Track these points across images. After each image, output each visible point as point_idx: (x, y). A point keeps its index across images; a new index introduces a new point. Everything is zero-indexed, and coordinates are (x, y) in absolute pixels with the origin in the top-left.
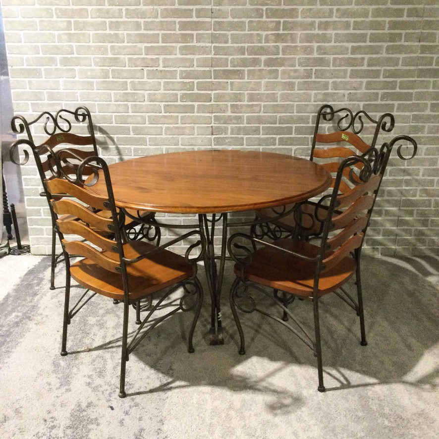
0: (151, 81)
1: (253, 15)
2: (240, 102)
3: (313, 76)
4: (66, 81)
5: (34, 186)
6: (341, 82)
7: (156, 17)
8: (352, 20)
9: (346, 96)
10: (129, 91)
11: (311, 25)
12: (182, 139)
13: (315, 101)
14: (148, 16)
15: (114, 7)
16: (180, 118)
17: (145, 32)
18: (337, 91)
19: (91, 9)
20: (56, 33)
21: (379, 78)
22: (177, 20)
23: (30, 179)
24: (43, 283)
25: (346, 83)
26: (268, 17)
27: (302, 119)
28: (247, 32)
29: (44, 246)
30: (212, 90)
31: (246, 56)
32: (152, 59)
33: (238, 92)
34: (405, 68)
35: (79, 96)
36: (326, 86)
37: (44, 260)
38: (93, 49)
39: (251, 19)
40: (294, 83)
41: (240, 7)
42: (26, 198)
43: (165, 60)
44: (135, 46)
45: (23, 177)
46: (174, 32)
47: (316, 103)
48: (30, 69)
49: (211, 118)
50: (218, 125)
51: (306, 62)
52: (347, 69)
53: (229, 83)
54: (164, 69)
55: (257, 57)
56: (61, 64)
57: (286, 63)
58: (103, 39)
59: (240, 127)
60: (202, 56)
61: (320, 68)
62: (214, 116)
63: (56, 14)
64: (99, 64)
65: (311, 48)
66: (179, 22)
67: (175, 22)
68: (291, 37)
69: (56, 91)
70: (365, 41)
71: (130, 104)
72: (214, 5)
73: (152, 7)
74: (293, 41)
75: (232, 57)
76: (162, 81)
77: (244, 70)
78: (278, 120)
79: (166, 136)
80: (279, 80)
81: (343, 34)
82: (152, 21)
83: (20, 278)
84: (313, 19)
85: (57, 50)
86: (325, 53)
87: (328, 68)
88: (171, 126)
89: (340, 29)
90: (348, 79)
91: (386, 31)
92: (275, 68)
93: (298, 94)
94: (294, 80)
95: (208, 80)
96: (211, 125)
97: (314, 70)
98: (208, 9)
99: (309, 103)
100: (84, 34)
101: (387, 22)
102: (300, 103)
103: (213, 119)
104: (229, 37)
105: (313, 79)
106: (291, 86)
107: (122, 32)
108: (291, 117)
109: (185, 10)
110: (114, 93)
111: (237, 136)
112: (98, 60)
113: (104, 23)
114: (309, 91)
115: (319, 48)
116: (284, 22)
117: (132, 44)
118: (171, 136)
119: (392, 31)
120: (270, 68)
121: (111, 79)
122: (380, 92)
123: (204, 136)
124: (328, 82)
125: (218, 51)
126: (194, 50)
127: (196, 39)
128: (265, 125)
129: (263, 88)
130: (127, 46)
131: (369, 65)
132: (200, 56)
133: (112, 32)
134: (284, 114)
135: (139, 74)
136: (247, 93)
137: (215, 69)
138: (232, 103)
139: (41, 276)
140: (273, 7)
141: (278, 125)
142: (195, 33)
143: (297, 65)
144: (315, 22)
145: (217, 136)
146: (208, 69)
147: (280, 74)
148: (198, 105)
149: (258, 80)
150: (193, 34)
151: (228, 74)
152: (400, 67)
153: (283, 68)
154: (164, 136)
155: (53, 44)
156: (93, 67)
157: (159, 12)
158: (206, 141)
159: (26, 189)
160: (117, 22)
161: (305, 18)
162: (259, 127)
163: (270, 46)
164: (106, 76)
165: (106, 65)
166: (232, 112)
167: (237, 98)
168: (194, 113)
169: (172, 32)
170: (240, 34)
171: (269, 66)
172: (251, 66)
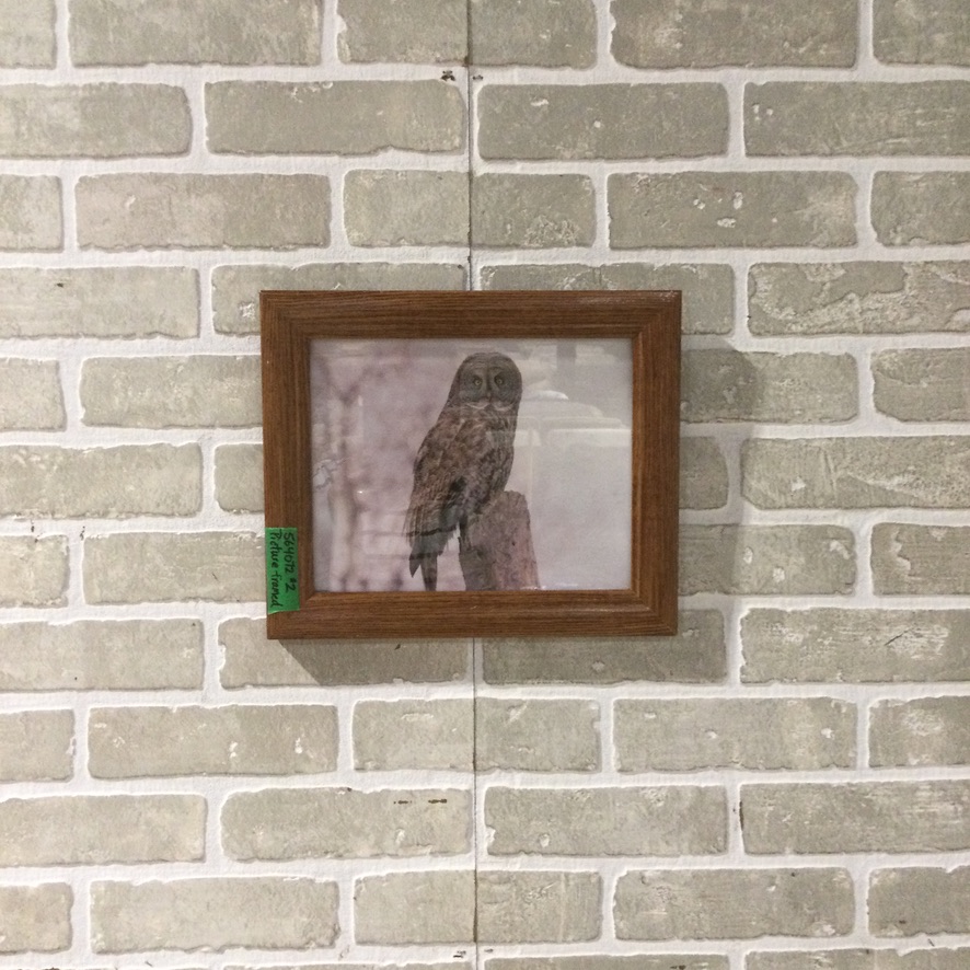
1: (779, 576)
7: (58, 598)
22: (214, 616)
26: (889, 584)
31: (737, 859)
43: (114, 896)
46: (187, 700)
55: (822, 862)
60: (402, 867)
66: (229, 633)
75: (629, 866)
77: (719, 963)
82: (23, 627)
120: (920, 943)
125: (519, 823)
127: (358, 745)
132: (385, 867)
137: (501, 953)
142: (346, 701)
146: (445, 956)
150: (332, 712)
157: (78, 564)
163: (914, 789)
169: (175, 701)
170: (688, 706)
171: (908, 927)
172: (776, 932)
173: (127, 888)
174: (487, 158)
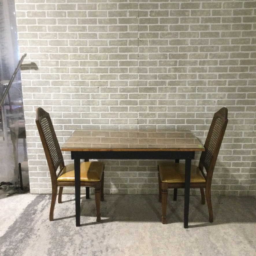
0: (103, 94)
1: (161, 58)
2: (154, 105)
3: (197, 91)
4: (55, 94)
5: (34, 153)
6: (213, 94)
7: (107, 59)
8: (219, 60)
9: (216, 102)
10: (90, 99)
11: (195, 63)
12: (120, 126)
13: (198, 105)
14: (102, 58)
15: (83, 54)
16: (119, 114)
17: (101, 67)
18: (210, 100)
19: (70, 55)
20: (50, 67)
21: (235, 92)
22: (119, 61)
23: (32, 149)
24: (37, 213)
25: (216, 95)
26: (170, 58)
27: (191, 115)
28: (158, 67)
29: (38, 189)
30: (138, 99)
31: (158, 80)
32: (104, 82)
34: (250, 86)
35: (62, 102)
36: (204, 96)
37: (37, 197)
38: (70, 76)
39: (160, 60)
40: (186, 95)
41: (154, 53)
42: (29, 160)
43: (111, 82)
44: (94, 75)
45: (28, 148)
47: (198, 106)
48: (34, 87)
49: (137, 114)
50: (141, 118)
51: (193, 83)
52: (216, 87)
53: (148, 95)
54: (110, 87)
55: (164, 80)
56: (52, 85)
57: (181, 84)
58: (76, 71)
59: (154, 119)
61: (200, 86)
62: (139, 113)
63: (50, 57)
64: (74, 85)
65: (195, 76)
66: (120, 62)
67: (117, 61)
68: (183, 69)
69: (49, 99)
70: (227, 72)
71: (91, 106)
72: (139, 52)
73: (104, 54)
74: (185, 71)
75: (149, 80)
76: (110, 94)
77: (156, 88)
78: (176, 115)
79: (111, 125)
80: (177, 93)
81: (213, 67)
82: (105, 61)
83: (23, 209)
84: (196, 60)
85: (50, 77)
86: (203, 78)
87: (205, 87)
88: (114, 119)
89: (212, 65)
90: (217, 93)
91: (239, 66)
92: (174, 87)
93: (188, 101)
94: (185, 93)
95: (136, 93)
96: (137, 118)
97: (197, 88)
98: (136, 55)
99: (194, 106)
100: (66, 68)
101: (239, 61)
102: (189, 106)
104: (148, 70)
105: (197, 93)
106: (183, 96)
107: (87, 67)
108: (184, 114)
109: (124, 55)
110: (82, 101)
111: (153, 124)
112: (73, 83)
113: (77, 62)
114: (195, 99)
115: (200, 75)
116: (179, 61)
117: (93, 74)
118: (114, 125)
119: (242, 66)
120: (171, 87)
121: (80, 93)
122: (236, 100)
123: (133, 125)
124: (205, 94)
125: (141, 77)
126: (128, 77)
127: (129, 71)
128: (169, 118)
129: (167, 97)
130: (90, 75)
131: (229, 85)
132: (131, 80)
133: (82, 67)
134: (180, 112)
135: (96, 90)
136: (158, 100)
137: (140, 87)
138: (150, 106)
139: (36, 208)
140: (173, 53)
141: (176, 118)
142: (128, 67)
143: (187, 85)
144: (197, 61)
145: (141, 125)
146: (136, 87)
147: (177, 90)
148: (130, 107)
149: (165, 93)
150: (127, 68)
151: (147, 90)
152: (247, 86)
153: (179, 86)
154: (110, 125)
155: (48, 74)
156: (70, 86)
157: (109, 56)
158: (134, 127)
159: (29, 155)
160: (84, 61)
161: (191, 59)
162: (165, 119)
163: (171, 74)
164: (78, 91)
165: (78, 85)
166: (150, 111)
167: (153, 103)
168: (127, 111)
169: (116, 67)
170: (154, 68)
171: (170, 85)
172: (160, 85)
173: (112, 81)
174: (140, 24)
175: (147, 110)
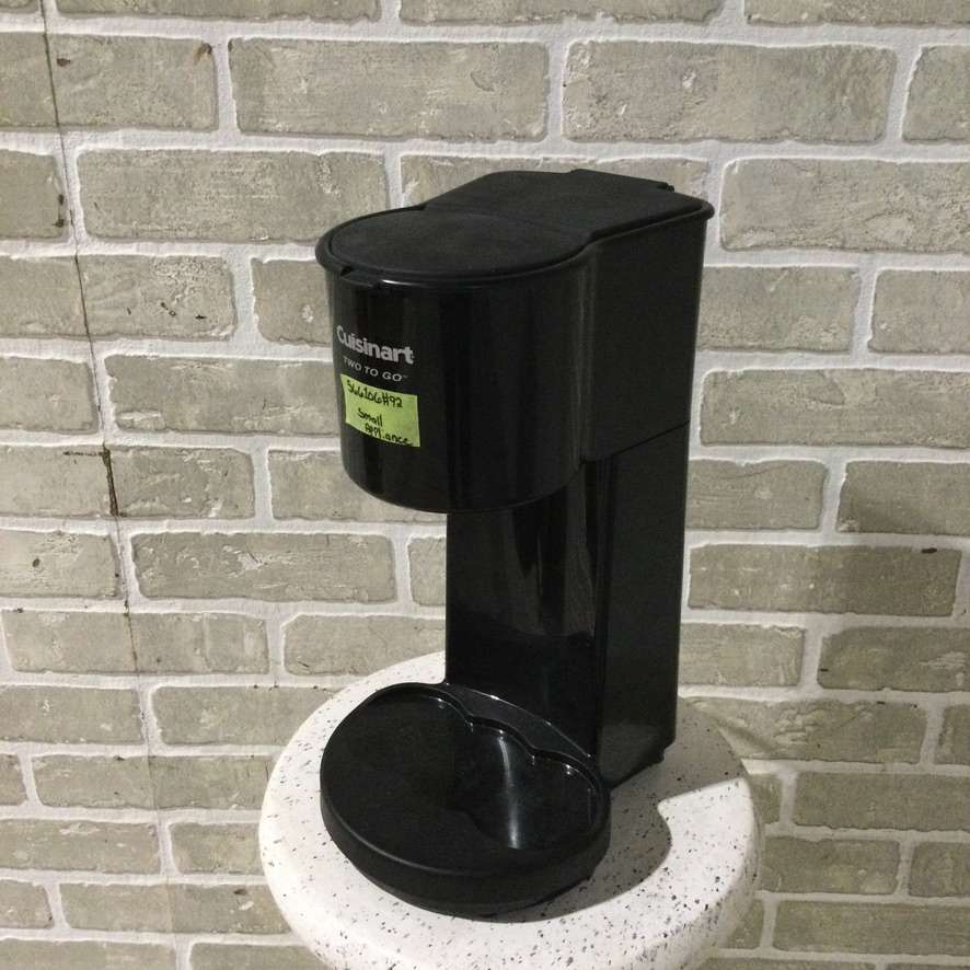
30: (59, 127)
33: (322, 148)
40: (886, 64)
49: (88, 377)
50: (158, 441)
53: (222, 57)
62: (117, 366)
94: (878, 39)
96: (96, 441)
102: (923, 264)
103: (107, 393)
106: (846, 93)
108: (827, 388)
111: (339, 529)
134: (759, 363)
138: (272, 254)
145: (161, 528)
175: (235, 321)
